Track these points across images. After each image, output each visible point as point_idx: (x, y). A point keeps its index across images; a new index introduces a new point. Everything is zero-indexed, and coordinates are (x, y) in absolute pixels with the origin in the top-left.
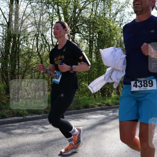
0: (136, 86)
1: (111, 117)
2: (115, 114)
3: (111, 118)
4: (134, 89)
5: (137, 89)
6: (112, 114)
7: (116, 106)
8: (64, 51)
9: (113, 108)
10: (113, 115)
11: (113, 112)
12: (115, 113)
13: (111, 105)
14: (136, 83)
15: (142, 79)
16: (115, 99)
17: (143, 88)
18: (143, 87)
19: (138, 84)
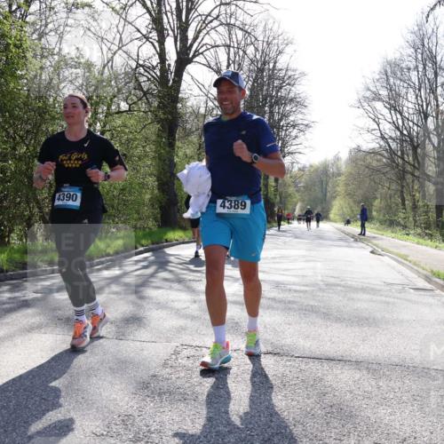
0: (224, 207)
1: (4, 304)
2: (17, 294)
3: (5, 306)
4: (220, 210)
5: (225, 211)
6: (7, 295)
7: (21, 272)
8: (86, 145)
9: (12, 279)
10: (10, 298)
11: (11, 291)
12: (18, 291)
13: (7, 272)
14: (224, 202)
15: (233, 199)
16: (18, 251)
17: (232, 211)
18: (233, 209)
19: (227, 204)
